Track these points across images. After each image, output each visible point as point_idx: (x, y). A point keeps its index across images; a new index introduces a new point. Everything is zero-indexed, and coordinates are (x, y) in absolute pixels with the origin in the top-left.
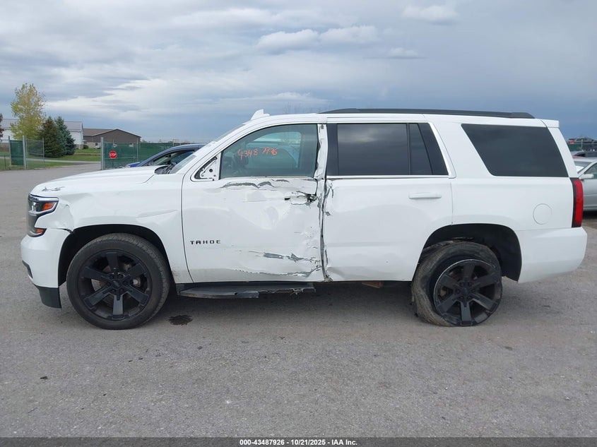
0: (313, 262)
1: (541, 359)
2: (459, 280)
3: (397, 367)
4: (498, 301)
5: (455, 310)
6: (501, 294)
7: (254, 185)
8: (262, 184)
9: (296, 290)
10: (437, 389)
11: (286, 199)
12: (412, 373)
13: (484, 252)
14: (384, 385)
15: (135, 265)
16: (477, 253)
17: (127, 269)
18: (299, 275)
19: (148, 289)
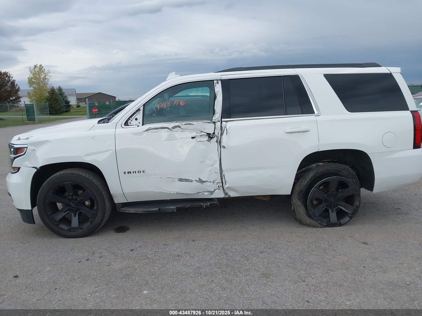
0: (215, 183)
1: (389, 251)
2: (326, 193)
3: (277, 261)
4: (358, 207)
5: (325, 215)
6: (360, 202)
7: (168, 128)
8: (174, 128)
9: (204, 205)
10: (305, 278)
11: (192, 138)
12: (287, 265)
13: (346, 170)
14: (265, 275)
15: (85, 191)
16: (340, 171)
17: (80, 194)
18: (205, 193)
19: (95, 208)
